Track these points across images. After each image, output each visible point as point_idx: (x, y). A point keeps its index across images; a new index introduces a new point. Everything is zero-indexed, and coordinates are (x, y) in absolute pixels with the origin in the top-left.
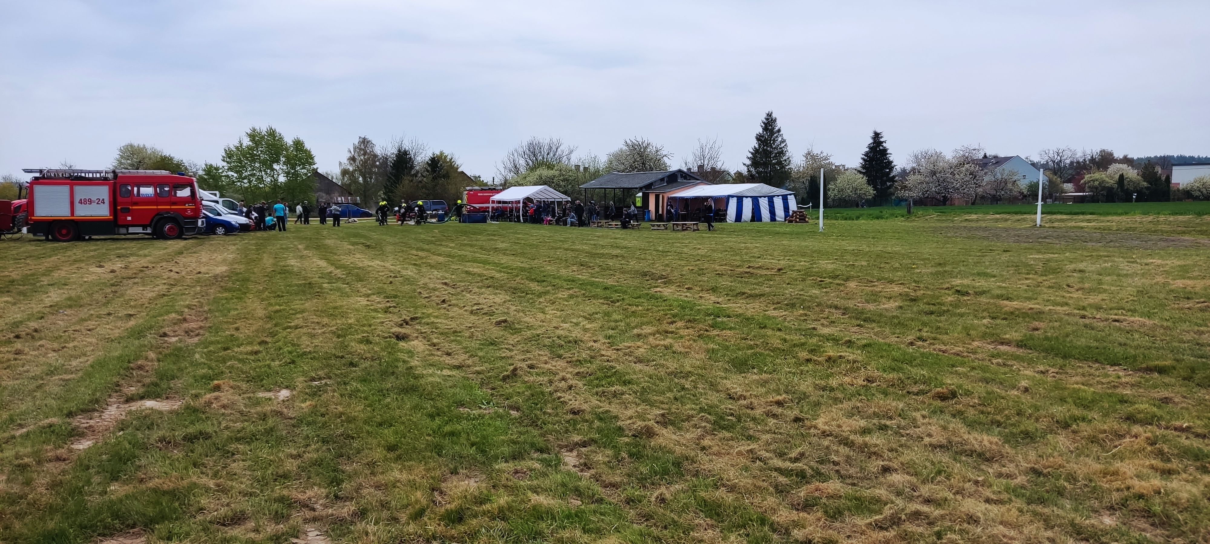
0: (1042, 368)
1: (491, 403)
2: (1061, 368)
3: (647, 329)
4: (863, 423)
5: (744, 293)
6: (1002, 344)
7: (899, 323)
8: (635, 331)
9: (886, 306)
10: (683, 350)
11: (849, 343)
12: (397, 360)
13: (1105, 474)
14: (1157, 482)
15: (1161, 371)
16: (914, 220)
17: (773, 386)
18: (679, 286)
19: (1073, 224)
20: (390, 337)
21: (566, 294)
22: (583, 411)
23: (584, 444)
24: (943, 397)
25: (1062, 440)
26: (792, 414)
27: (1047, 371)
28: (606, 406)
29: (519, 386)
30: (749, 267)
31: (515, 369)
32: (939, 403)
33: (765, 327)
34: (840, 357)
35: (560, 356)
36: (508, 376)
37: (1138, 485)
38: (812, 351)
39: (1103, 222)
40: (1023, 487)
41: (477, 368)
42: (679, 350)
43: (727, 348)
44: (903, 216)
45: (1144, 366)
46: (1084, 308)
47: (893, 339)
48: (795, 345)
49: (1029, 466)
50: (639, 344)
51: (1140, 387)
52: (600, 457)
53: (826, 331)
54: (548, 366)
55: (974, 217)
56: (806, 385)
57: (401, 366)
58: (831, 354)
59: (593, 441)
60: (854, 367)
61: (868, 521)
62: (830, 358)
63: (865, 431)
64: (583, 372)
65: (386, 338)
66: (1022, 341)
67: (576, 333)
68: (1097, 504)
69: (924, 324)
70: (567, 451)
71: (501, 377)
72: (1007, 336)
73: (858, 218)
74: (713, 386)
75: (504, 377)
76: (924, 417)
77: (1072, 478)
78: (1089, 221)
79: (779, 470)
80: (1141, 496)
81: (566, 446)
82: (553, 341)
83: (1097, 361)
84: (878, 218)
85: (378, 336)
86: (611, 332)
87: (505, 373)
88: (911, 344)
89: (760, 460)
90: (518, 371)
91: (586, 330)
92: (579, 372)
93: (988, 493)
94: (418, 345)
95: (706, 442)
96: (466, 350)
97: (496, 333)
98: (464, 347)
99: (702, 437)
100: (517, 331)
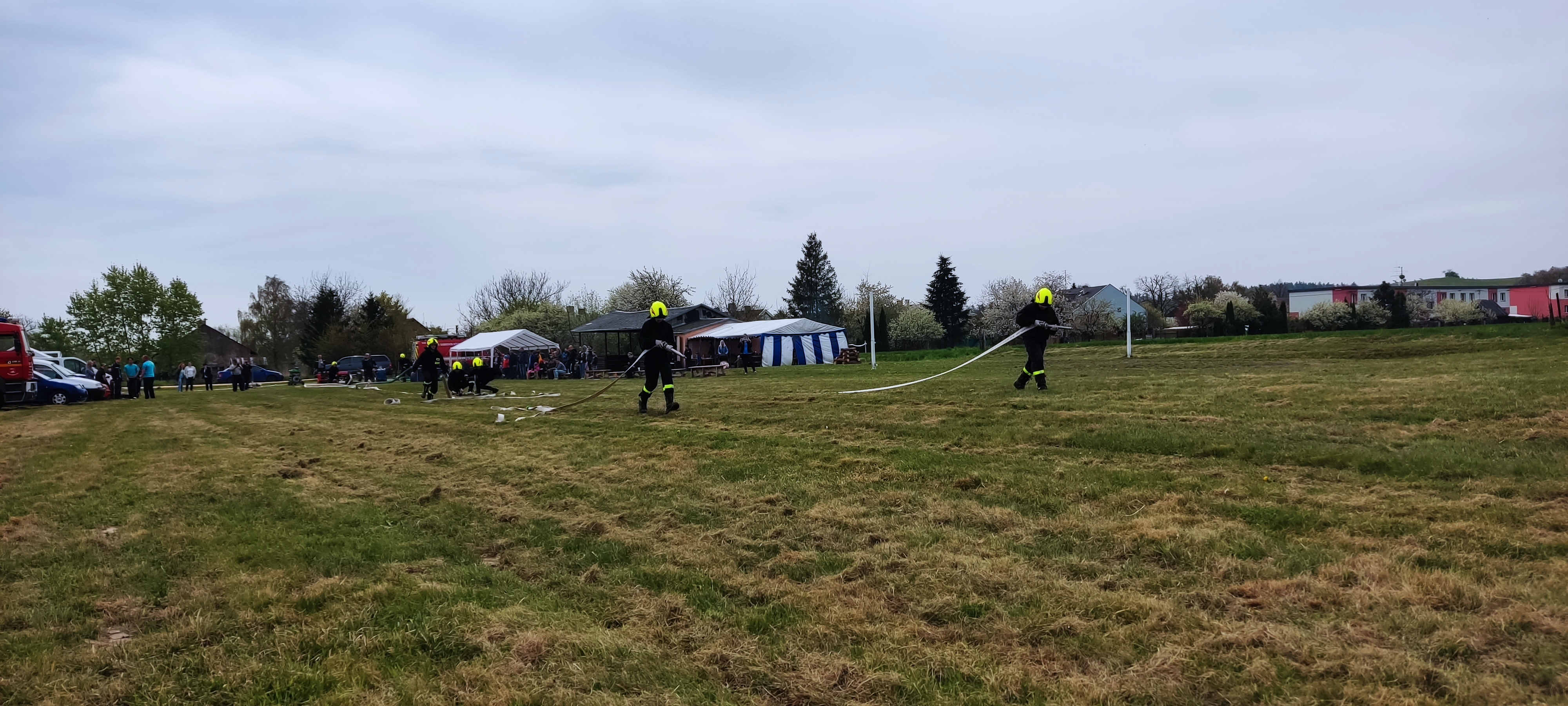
0: (1085, 459)
1: (399, 524)
2: (1107, 457)
3: (626, 455)
4: (863, 509)
5: (760, 420)
6: (1050, 444)
7: (937, 434)
8: (612, 457)
9: (927, 422)
10: (668, 468)
11: (873, 451)
12: (279, 493)
13: (1121, 529)
14: (1174, 529)
15: (1219, 454)
17: (769, 488)
18: (683, 419)
19: (1169, 353)
20: (274, 475)
21: (530, 433)
22: (517, 518)
23: (510, 545)
24: (965, 486)
25: (1085, 507)
26: (780, 508)
27: (1092, 462)
28: (550, 514)
29: (440, 507)
30: (775, 399)
31: (438, 490)
32: (959, 490)
33: (777, 445)
34: (858, 462)
35: (505, 482)
36: (427, 499)
37: (1152, 533)
38: (827, 460)
39: (1202, 349)
40: (1028, 545)
41: (389, 496)
42: (662, 468)
43: (724, 463)
45: (1201, 451)
46: (1151, 412)
47: (926, 446)
48: (807, 456)
49: (1040, 528)
50: (612, 466)
51: (1190, 468)
52: (527, 554)
53: (849, 444)
54: (486, 489)
56: (810, 487)
57: (282, 498)
58: (847, 459)
59: (524, 541)
60: (870, 469)
61: (836, 576)
62: (844, 463)
63: (865, 515)
64: (529, 491)
65: (269, 476)
66: (1070, 439)
67: (533, 462)
68: (1106, 555)
69: (966, 433)
70: (489, 556)
71: (418, 500)
72: (1056, 437)
73: (922, 358)
74: (695, 494)
75: (421, 500)
76: (935, 500)
77: (1084, 535)
78: (1187, 349)
79: (748, 547)
80: (1153, 541)
81: (487, 551)
82: (499, 469)
83: (1150, 452)
84: (945, 357)
85: (259, 475)
86: (579, 459)
87: (424, 496)
88: (946, 449)
89: (729, 542)
90: (442, 493)
91: (546, 459)
92: (525, 492)
93: (983, 549)
94: (311, 481)
95: (668, 535)
96: (377, 481)
97: (423, 467)
98: (376, 479)
99: (665, 530)
100: (453, 464)
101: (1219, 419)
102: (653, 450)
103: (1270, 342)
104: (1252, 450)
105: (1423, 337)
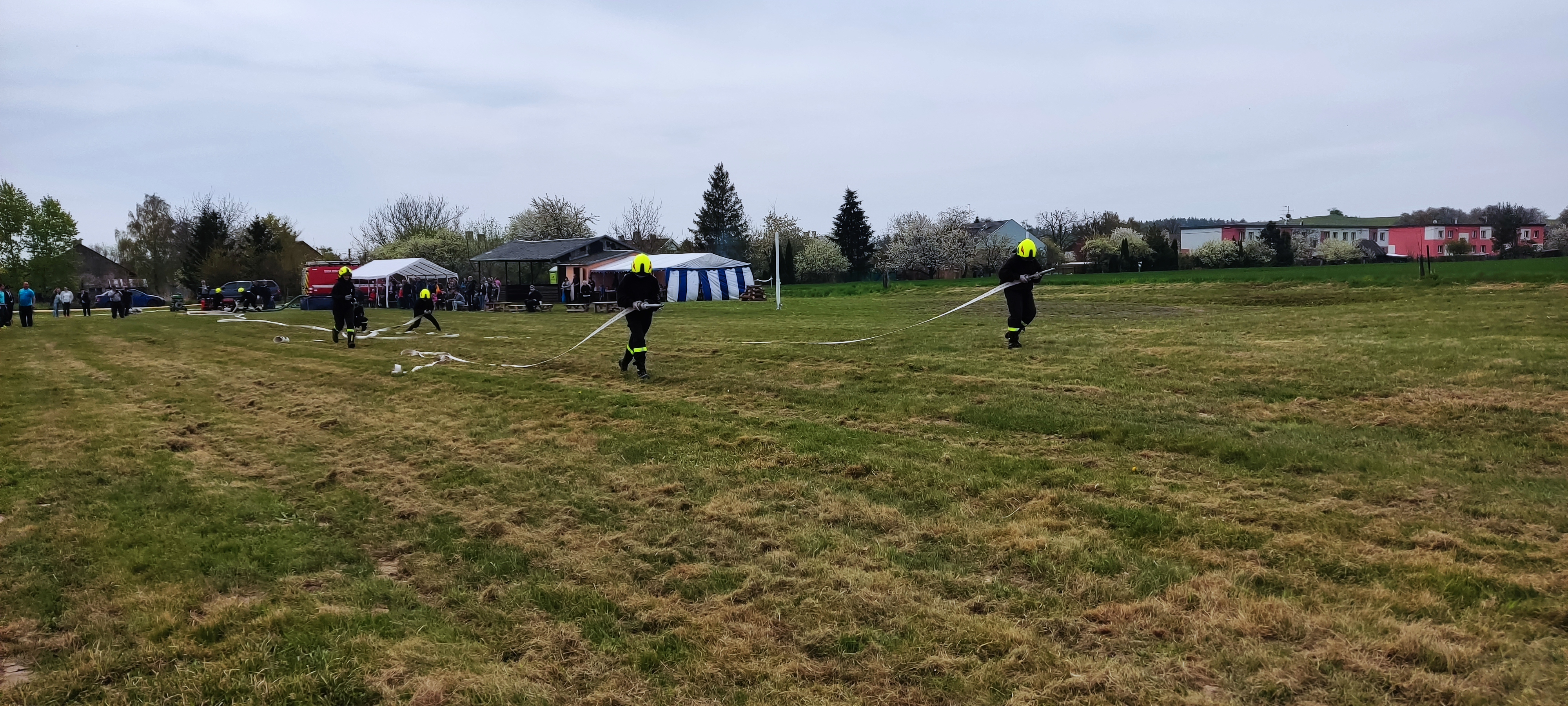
0: (971, 440)
1: (294, 516)
2: (992, 439)
3: (528, 424)
4: (757, 505)
5: (663, 379)
6: (940, 418)
7: (835, 402)
8: (512, 426)
9: (826, 386)
10: (568, 444)
11: (772, 426)
12: (168, 473)
13: (996, 535)
14: (1043, 538)
15: (1095, 436)
16: (891, 296)
17: (667, 474)
18: (585, 375)
19: (1064, 295)
20: (163, 447)
21: (429, 389)
22: (415, 514)
23: (409, 550)
24: (856, 474)
25: (965, 507)
26: (678, 501)
27: (978, 443)
28: (449, 507)
29: (336, 494)
30: (679, 350)
31: (334, 474)
32: (850, 480)
33: (678, 414)
34: (756, 440)
35: (403, 459)
36: (323, 484)
37: (1024, 542)
38: (725, 436)
39: (1095, 292)
40: (909, 554)
41: (283, 478)
42: (563, 443)
43: (623, 439)
44: (879, 291)
45: (1079, 432)
46: (1039, 379)
47: (823, 419)
48: (707, 431)
49: (922, 532)
50: (512, 439)
51: (1068, 453)
52: (426, 562)
53: (749, 414)
54: (384, 470)
55: (958, 290)
56: (705, 472)
57: (172, 481)
58: (745, 437)
59: (422, 545)
60: (767, 449)
61: (726, 597)
62: (743, 442)
63: (759, 512)
64: (428, 474)
65: (158, 448)
66: (960, 414)
67: (432, 432)
68: (979, 564)
69: (862, 402)
70: (387, 560)
71: (313, 486)
72: (947, 410)
73: (827, 294)
74: (595, 480)
75: (317, 485)
76: (827, 493)
77: (961, 541)
78: (1081, 292)
79: (644, 557)
80: (1023, 552)
81: (385, 555)
82: (397, 442)
83: (1033, 431)
84: (850, 294)
85: (147, 446)
86: (479, 429)
87: (320, 480)
88: (842, 423)
89: (625, 549)
90: (338, 476)
91: (446, 428)
92: (423, 475)
93: (867, 560)
94: (202, 456)
95: (567, 537)
96: (270, 457)
97: (319, 436)
98: (269, 455)
99: (562, 531)
100: (350, 433)
101: (1101, 390)
102: (553, 419)
103: (1159, 286)
104: (1126, 433)
105: (1302, 284)
